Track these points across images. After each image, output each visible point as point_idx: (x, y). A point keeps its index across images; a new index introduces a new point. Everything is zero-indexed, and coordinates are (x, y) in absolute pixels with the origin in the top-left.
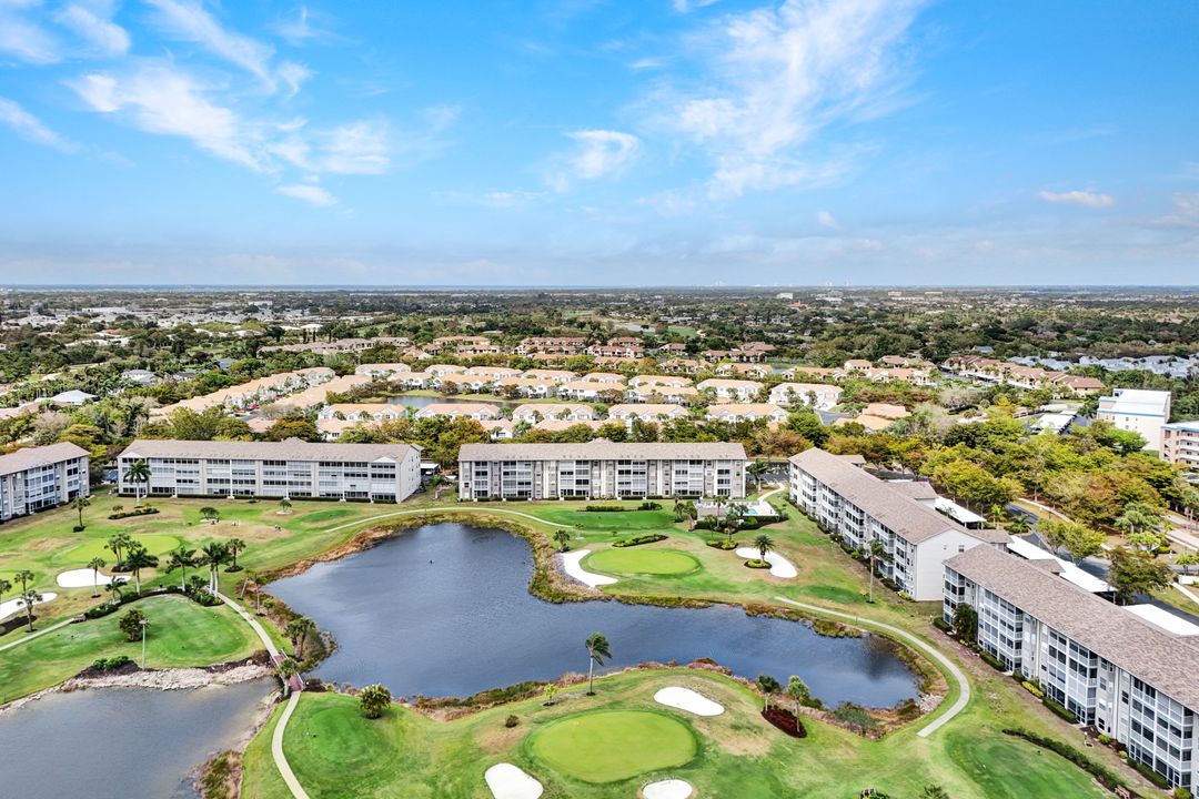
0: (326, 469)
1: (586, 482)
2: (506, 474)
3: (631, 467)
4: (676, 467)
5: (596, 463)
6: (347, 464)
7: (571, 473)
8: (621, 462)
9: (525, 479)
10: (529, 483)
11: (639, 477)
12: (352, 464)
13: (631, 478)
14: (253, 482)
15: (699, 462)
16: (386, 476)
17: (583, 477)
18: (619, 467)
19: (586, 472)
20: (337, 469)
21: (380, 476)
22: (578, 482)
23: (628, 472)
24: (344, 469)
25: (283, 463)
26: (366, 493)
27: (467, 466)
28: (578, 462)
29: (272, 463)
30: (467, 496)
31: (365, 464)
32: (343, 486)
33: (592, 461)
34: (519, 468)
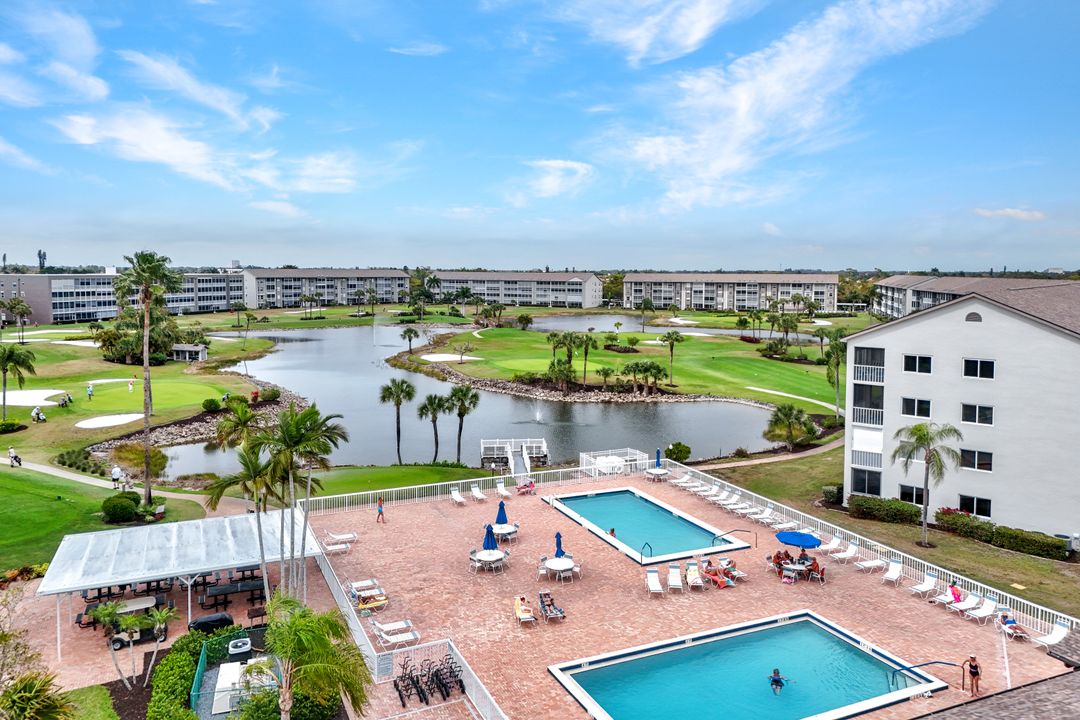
0: (540, 286)
1: (712, 299)
2: (655, 291)
3: (746, 289)
4: (781, 289)
5: (720, 285)
6: (553, 283)
7: (701, 292)
8: (739, 285)
9: (668, 295)
10: (671, 299)
11: (752, 296)
12: (556, 283)
13: (746, 296)
14: (498, 295)
15: (800, 285)
16: (577, 290)
17: (709, 295)
18: (737, 288)
19: (713, 292)
20: (547, 286)
21: (573, 290)
22: (707, 299)
23: (744, 292)
24: (551, 286)
25: (516, 282)
26: (564, 302)
27: (629, 285)
28: (707, 284)
29: (509, 282)
30: (628, 306)
31: (564, 283)
32: (551, 297)
33: (717, 283)
34: (663, 288)
